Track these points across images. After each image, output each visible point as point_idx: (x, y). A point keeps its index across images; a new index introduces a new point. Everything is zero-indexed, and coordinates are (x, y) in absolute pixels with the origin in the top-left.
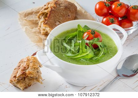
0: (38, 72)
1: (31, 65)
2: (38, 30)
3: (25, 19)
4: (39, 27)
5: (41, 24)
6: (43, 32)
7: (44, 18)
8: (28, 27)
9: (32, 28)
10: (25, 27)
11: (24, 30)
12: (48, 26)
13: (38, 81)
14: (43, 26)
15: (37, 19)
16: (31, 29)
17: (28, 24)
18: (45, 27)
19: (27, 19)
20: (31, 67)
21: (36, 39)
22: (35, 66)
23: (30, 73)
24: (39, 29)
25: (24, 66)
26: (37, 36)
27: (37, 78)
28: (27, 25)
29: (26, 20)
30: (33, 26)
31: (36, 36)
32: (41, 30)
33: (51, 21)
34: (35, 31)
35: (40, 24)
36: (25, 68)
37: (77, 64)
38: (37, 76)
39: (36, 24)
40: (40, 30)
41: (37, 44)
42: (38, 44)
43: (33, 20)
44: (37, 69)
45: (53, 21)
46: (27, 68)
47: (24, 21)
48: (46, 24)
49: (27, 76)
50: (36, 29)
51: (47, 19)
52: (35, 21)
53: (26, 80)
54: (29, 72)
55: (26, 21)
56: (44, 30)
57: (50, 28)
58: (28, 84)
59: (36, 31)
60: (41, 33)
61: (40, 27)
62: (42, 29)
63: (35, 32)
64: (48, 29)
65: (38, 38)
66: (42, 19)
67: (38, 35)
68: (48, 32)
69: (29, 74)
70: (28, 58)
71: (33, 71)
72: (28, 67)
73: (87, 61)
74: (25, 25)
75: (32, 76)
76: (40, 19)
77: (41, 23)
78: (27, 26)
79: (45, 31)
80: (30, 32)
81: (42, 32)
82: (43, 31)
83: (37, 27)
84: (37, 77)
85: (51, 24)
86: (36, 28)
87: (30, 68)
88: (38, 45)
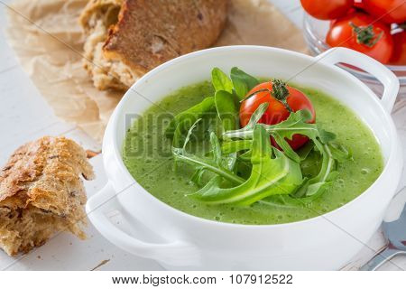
0: (72, 195)
1: (51, 165)
2: (84, 73)
3: (34, 28)
4: (84, 62)
5: (94, 50)
6: (103, 81)
7: (107, 25)
8: (45, 61)
9: (61, 65)
10: (33, 60)
11: (29, 71)
12: (119, 58)
13: (69, 227)
14: (101, 58)
15: (80, 29)
16: (54, 69)
17: (43, 50)
18: (111, 61)
19: (39, 30)
20: (49, 174)
21: (77, 107)
22: (65, 173)
23: (42, 196)
24: (86, 67)
25: (26, 168)
26: (78, 93)
27: (64, 217)
28: (41, 53)
29: (36, 33)
30: (65, 55)
31: (76, 97)
32: (94, 72)
33: (131, 36)
34: (70, 76)
35: (88, 47)
36: (27, 174)
37: (248, 223)
38: (68, 208)
39: (73, 47)
40: (90, 72)
41: (77, 127)
42: (81, 125)
43: (63, 35)
44: (72, 182)
45: (141, 37)
46: (33, 176)
47: (30, 36)
48: (114, 48)
49: (30, 207)
50: (74, 69)
51: (116, 29)
52: (69, 38)
53: (27, 219)
54: (39, 191)
55: (34, 37)
56: (106, 73)
57: (127, 64)
58: (32, 234)
59: (74, 77)
60: (92, 82)
61: (91, 58)
62: (96, 68)
63: (70, 81)
64: (120, 68)
65: (83, 104)
66: (99, 31)
67: (83, 93)
68: (123, 80)
69: (38, 198)
70: (46, 142)
71: (53, 190)
72: (39, 175)
73: (282, 203)
74: (32, 54)
75: (47, 206)
76: (89, 28)
77: (95, 43)
78: (40, 58)
79: (109, 78)
80: (51, 81)
81: (98, 78)
82: (103, 76)
83: (78, 60)
84: (67, 212)
85: (132, 48)
86: (76, 66)
87: (44, 177)
88: (81, 128)
